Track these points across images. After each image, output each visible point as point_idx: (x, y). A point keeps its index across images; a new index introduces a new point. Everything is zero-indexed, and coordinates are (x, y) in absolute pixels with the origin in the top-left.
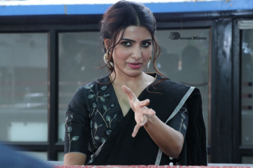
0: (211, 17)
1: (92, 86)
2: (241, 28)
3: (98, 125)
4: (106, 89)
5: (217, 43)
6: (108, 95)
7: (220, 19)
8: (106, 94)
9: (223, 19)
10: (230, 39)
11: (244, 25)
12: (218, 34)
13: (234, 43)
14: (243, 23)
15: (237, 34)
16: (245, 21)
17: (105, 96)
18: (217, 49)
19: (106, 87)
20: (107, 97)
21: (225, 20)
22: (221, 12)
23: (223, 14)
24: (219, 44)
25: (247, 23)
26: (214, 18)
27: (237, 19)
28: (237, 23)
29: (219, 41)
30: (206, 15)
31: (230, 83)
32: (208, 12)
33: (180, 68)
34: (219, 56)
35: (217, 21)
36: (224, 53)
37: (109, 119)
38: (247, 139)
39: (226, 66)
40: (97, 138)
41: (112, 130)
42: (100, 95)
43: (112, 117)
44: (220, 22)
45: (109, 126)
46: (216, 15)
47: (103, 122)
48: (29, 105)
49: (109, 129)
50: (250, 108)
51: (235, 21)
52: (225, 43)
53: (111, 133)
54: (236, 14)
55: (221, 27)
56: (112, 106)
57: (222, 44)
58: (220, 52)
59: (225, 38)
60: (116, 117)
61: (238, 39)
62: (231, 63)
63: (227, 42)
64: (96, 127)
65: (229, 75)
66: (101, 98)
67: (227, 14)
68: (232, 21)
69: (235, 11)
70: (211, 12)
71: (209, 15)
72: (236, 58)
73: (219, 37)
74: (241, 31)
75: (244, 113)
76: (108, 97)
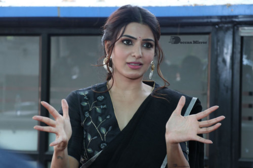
0: (211, 22)
1: (87, 93)
2: (242, 35)
3: (92, 137)
4: (103, 99)
5: (217, 49)
6: (105, 106)
7: (220, 25)
8: (103, 105)
9: (223, 25)
10: (230, 47)
11: (245, 31)
12: (218, 41)
13: (235, 50)
14: (245, 29)
15: (238, 41)
16: (246, 28)
17: (102, 107)
18: (217, 56)
19: (103, 97)
20: (103, 109)
21: (226, 26)
22: (221, 17)
23: (224, 20)
24: (219, 51)
25: (248, 29)
26: (214, 24)
27: (239, 26)
28: (238, 29)
29: (219, 48)
30: (205, 20)
31: (229, 92)
32: (208, 17)
33: (178, 79)
34: (218, 64)
35: (217, 26)
36: (224, 61)
37: (104, 131)
38: (247, 151)
39: (226, 74)
40: (89, 150)
41: (106, 143)
42: (96, 105)
43: (107, 130)
44: (221, 29)
45: (103, 138)
46: (216, 20)
47: (97, 135)
48: (19, 113)
49: (104, 142)
50: (250, 119)
51: (236, 28)
52: (225, 51)
53: (106, 147)
54: (237, 20)
55: (221, 34)
56: (108, 117)
57: (222, 52)
58: (220, 59)
59: (226, 45)
60: (112, 129)
61: (238, 47)
62: (231, 71)
63: (228, 49)
64: (89, 139)
65: (229, 84)
66: (97, 109)
67: (228, 20)
68: (233, 27)
69: (236, 17)
70: (211, 17)
71: (209, 20)
72: (237, 66)
73: (219, 43)
74: (242, 38)
75: (244, 125)
76: (105, 108)
